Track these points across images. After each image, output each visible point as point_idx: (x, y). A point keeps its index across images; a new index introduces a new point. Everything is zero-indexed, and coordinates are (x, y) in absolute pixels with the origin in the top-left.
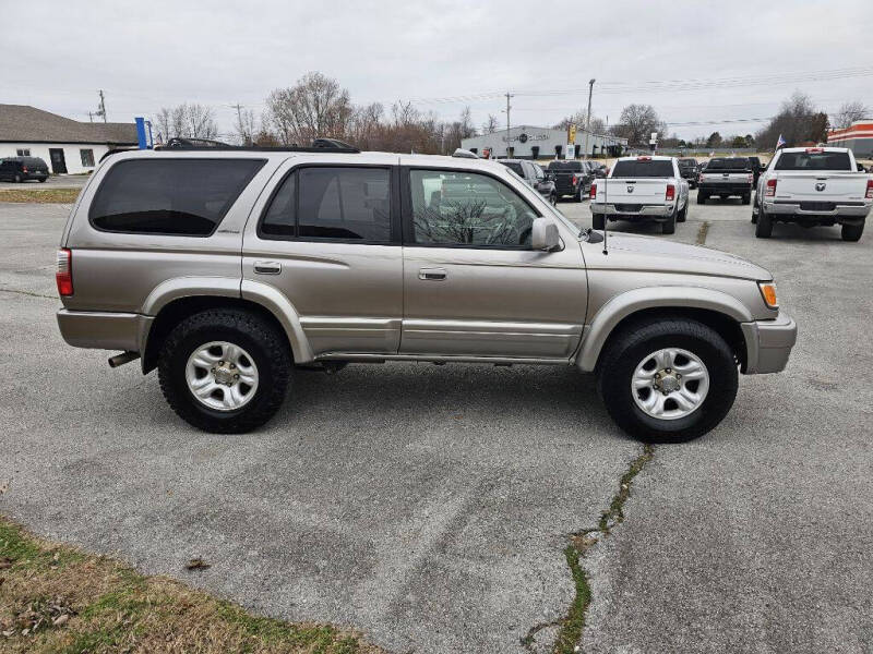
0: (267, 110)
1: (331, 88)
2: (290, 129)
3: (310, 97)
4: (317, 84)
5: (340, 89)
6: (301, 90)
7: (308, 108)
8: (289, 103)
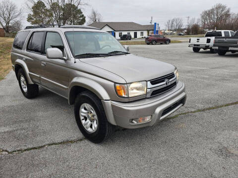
0: (200, 17)
1: (224, 8)
2: (206, 23)
3: (215, 12)
4: (219, 7)
5: (227, 8)
6: (213, 10)
7: (214, 15)
8: (208, 14)
